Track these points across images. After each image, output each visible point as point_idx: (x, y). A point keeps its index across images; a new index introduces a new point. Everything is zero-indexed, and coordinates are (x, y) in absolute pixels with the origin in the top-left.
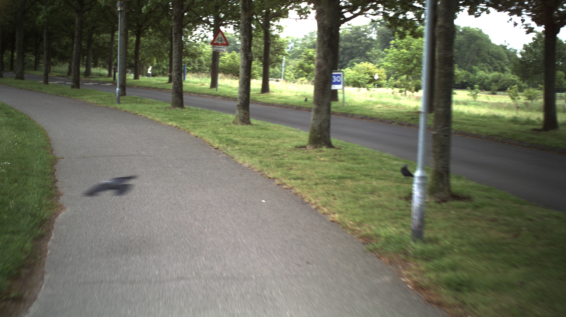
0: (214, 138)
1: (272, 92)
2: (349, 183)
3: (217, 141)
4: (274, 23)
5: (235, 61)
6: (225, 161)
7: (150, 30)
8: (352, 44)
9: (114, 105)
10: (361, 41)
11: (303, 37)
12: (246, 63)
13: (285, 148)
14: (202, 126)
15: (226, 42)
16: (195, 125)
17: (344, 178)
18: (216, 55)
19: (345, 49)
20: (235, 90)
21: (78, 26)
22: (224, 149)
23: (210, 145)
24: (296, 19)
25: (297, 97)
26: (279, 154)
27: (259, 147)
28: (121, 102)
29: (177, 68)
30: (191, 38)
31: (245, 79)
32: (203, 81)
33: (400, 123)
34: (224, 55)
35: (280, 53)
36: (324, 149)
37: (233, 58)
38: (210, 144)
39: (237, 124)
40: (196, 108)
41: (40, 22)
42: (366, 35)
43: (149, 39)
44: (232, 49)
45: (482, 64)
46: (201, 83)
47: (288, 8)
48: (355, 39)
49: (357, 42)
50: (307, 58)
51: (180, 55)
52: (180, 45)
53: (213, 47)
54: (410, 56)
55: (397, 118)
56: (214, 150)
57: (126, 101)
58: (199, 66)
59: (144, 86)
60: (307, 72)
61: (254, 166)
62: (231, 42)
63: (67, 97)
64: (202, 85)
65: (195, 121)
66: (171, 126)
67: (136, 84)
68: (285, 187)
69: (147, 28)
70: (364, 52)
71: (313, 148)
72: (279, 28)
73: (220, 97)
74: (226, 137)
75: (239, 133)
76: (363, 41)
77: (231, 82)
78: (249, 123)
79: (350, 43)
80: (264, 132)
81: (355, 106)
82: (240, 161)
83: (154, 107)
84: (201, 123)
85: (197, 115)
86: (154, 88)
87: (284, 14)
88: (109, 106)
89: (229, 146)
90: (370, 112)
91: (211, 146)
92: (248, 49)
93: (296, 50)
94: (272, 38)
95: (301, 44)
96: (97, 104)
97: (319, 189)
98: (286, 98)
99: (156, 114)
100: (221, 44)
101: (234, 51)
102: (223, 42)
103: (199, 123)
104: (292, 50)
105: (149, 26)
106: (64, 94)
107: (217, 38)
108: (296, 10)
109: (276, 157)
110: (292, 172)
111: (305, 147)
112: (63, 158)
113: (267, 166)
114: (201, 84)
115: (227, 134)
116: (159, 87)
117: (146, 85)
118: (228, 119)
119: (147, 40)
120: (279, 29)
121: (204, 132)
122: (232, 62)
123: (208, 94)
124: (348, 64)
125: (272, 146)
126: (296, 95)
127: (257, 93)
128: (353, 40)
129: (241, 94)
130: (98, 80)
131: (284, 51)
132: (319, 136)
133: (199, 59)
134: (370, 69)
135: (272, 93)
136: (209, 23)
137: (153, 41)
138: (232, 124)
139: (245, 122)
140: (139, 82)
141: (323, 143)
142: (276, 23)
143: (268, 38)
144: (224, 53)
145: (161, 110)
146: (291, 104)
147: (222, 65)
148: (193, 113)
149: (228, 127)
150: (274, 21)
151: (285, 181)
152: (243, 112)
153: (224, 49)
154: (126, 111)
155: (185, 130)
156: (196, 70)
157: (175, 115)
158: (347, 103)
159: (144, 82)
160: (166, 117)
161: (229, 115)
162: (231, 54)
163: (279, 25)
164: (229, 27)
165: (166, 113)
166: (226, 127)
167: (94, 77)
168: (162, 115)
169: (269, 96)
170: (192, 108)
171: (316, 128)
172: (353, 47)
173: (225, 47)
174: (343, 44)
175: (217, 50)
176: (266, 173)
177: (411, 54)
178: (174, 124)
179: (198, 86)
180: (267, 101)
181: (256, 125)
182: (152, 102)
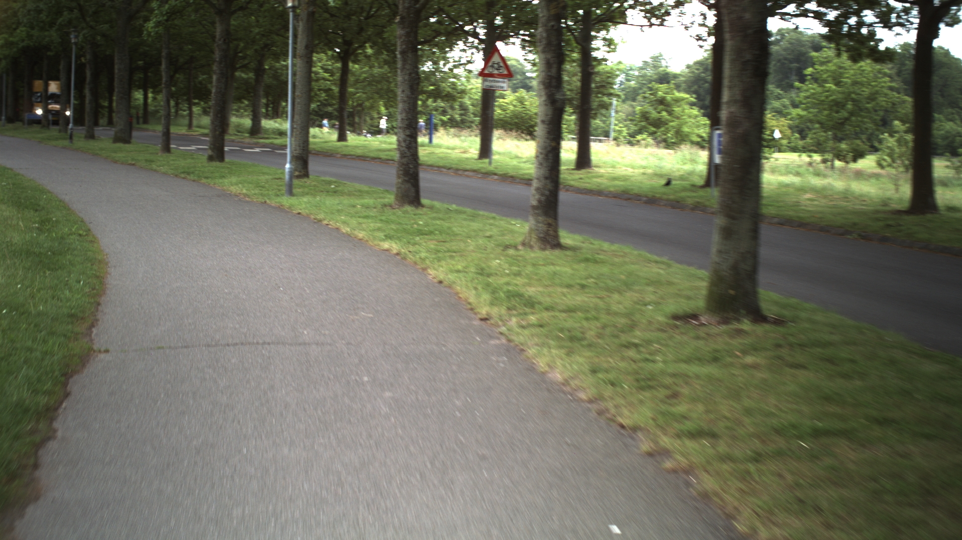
0: (479, 287)
1: (597, 167)
2: (846, 454)
3: (486, 296)
4: (598, 35)
5: (524, 108)
6: (503, 362)
7: (369, 51)
9: (279, 199)
11: (641, 64)
12: (550, 113)
13: (650, 323)
14: (455, 252)
15: (507, 72)
16: (439, 251)
17: (827, 434)
18: (488, 96)
20: (525, 162)
21: (220, 40)
22: (501, 320)
23: (469, 307)
24: (642, 26)
26: (636, 341)
27: (587, 319)
28: (295, 191)
29: (406, 122)
30: (444, 65)
31: (549, 149)
32: (465, 145)
33: (863, 234)
34: (503, 97)
35: (606, 92)
36: (746, 325)
37: (521, 101)
38: (470, 304)
39: (531, 247)
40: (446, 206)
41: (149, 35)
43: (370, 67)
44: (519, 85)
45: (950, 110)
46: (462, 148)
47: (626, 5)
50: (655, 101)
51: (413, 96)
52: (413, 75)
53: (484, 81)
54: (840, 96)
55: (855, 224)
56: (477, 323)
57: (306, 190)
58: (461, 115)
59: (354, 155)
60: (654, 127)
61: (577, 382)
62: (517, 73)
63: (194, 181)
64: (464, 152)
65: (440, 238)
66: (386, 251)
67: (340, 150)
68: (668, 464)
69: (362, 46)
71: (719, 323)
72: (609, 43)
73: (496, 177)
74: (508, 284)
75: (536, 274)
77: (517, 146)
78: (557, 245)
80: (594, 269)
82: (541, 364)
83: (359, 202)
84: (454, 246)
85: (446, 225)
87: (618, 17)
88: (268, 201)
89: (515, 312)
91: (472, 309)
92: (554, 83)
93: (630, 87)
94: (594, 63)
95: (638, 77)
96: (246, 195)
97: (770, 478)
99: (361, 220)
100: (498, 75)
101: (521, 90)
102: (501, 71)
103: (448, 245)
104: (623, 87)
105: (365, 42)
106: (189, 173)
107: (490, 64)
108: (641, 11)
110: (681, 408)
111: (695, 316)
112: (107, 351)
113: (612, 383)
114: (462, 150)
115: (508, 275)
117: (359, 152)
118: (512, 232)
119: (366, 69)
120: (609, 46)
121: (458, 271)
122: (519, 109)
123: (474, 171)
125: (616, 314)
126: (644, 174)
127: (568, 169)
129: (540, 181)
130: (272, 143)
131: (612, 88)
132: (732, 292)
133: (460, 102)
135: (596, 169)
136: (475, 35)
137: (376, 71)
138: (520, 247)
139: (548, 242)
140: (347, 146)
141: (743, 312)
142: (603, 34)
143: (588, 62)
144: (505, 93)
145: (372, 213)
147: (501, 114)
148: (440, 219)
149: (511, 257)
150: (598, 32)
151: (666, 441)
152: (546, 222)
153: (505, 85)
155: (415, 263)
156: (456, 121)
157: (399, 224)
159: (356, 147)
160: (379, 229)
161: (513, 223)
162: (517, 94)
164: (514, 44)
165: (381, 220)
166: (507, 256)
167: (266, 136)
168: (372, 225)
169: (590, 175)
170: (437, 204)
171: (725, 273)
173: (506, 80)
175: (491, 87)
177: (843, 93)
178: (394, 246)
179: (455, 154)
180: (588, 186)
181: (573, 249)
182: (360, 191)
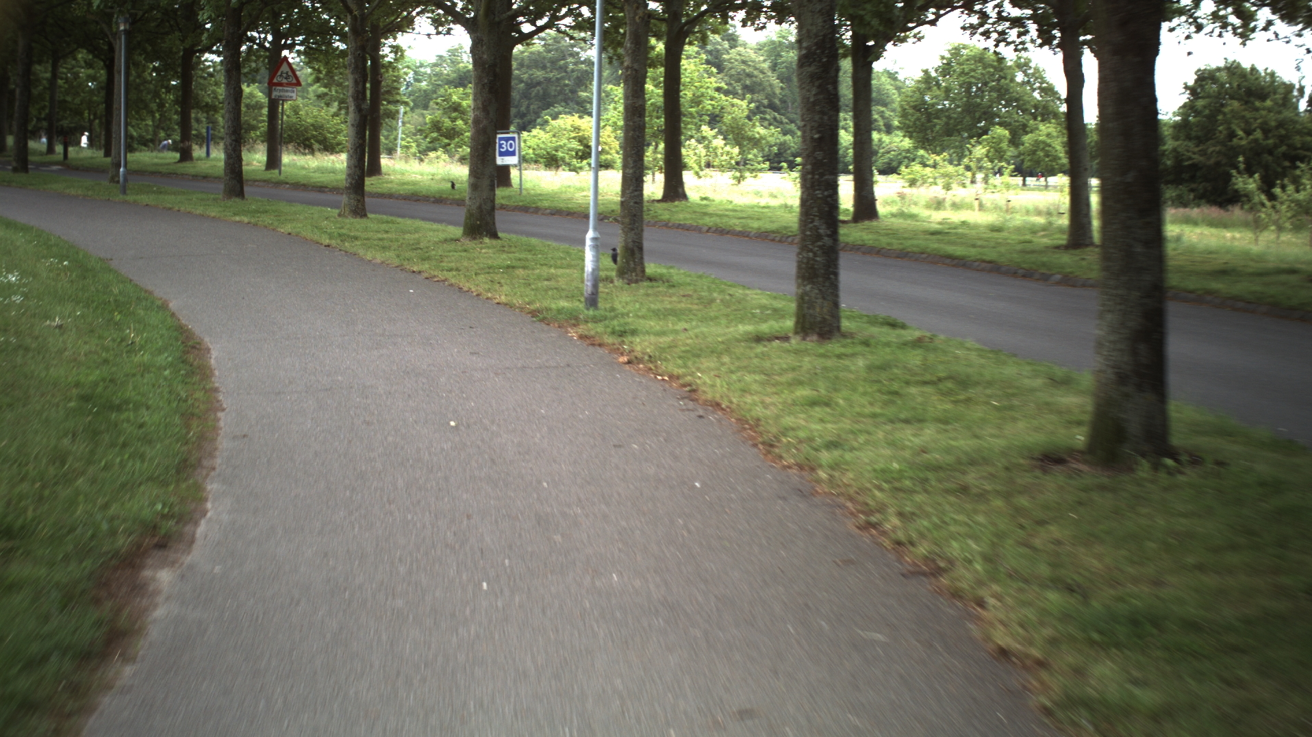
0: (318, 233)
1: (387, 174)
2: (520, 272)
3: (324, 237)
4: (386, 42)
6: (345, 258)
8: (547, 72)
9: (120, 197)
10: (567, 67)
11: (433, 60)
12: (358, 118)
13: (429, 242)
14: (292, 220)
15: (296, 81)
16: (279, 220)
17: (513, 267)
18: (275, 107)
19: (531, 84)
22: (339, 245)
23: (315, 242)
24: (430, 35)
25: (433, 182)
26: (421, 247)
27: (391, 242)
31: (357, 145)
35: (391, 98)
36: (487, 240)
38: (315, 240)
39: (347, 217)
42: (578, 53)
47: (414, 13)
48: (553, 62)
49: (557, 69)
50: (449, 107)
56: (323, 247)
57: (133, 192)
61: (389, 261)
65: (275, 214)
66: (239, 222)
68: (436, 279)
70: (573, 92)
71: (471, 240)
72: (396, 49)
73: (288, 186)
74: (337, 232)
75: (353, 227)
76: (571, 66)
78: (365, 217)
79: (544, 72)
80: (391, 226)
81: (540, 195)
82: (368, 257)
83: (193, 198)
84: (288, 217)
86: (153, 173)
88: (114, 198)
89: (346, 242)
90: (567, 204)
91: (317, 242)
92: (360, 96)
93: (420, 90)
95: (430, 76)
96: (85, 195)
97: (481, 278)
98: (414, 183)
99: (204, 207)
100: (287, 84)
102: (289, 80)
103: (284, 217)
104: (411, 89)
107: (279, 73)
108: (428, 18)
109: (419, 251)
110: (443, 264)
111: (458, 239)
112: (111, 259)
113: (408, 260)
115: (335, 228)
116: (163, 169)
120: (396, 52)
121: (299, 228)
123: (265, 181)
124: (539, 120)
125: (409, 240)
128: (548, 65)
132: (478, 222)
134: (584, 131)
135: (386, 176)
138: (338, 218)
139: (358, 213)
141: (486, 235)
142: (390, 41)
143: (377, 70)
146: (424, 193)
148: (266, 205)
149: (334, 221)
150: (386, 39)
151: (435, 273)
152: (355, 199)
153: (294, 94)
154: (147, 205)
155: (266, 226)
157: (237, 207)
158: (526, 190)
160: (224, 211)
161: (323, 209)
163: (394, 44)
165: (221, 206)
168: (216, 209)
169: (382, 181)
171: (474, 211)
172: (548, 80)
173: (295, 89)
174: (525, 73)
175: (280, 96)
176: (408, 267)
178: (244, 219)
180: (382, 191)
181: (376, 219)
